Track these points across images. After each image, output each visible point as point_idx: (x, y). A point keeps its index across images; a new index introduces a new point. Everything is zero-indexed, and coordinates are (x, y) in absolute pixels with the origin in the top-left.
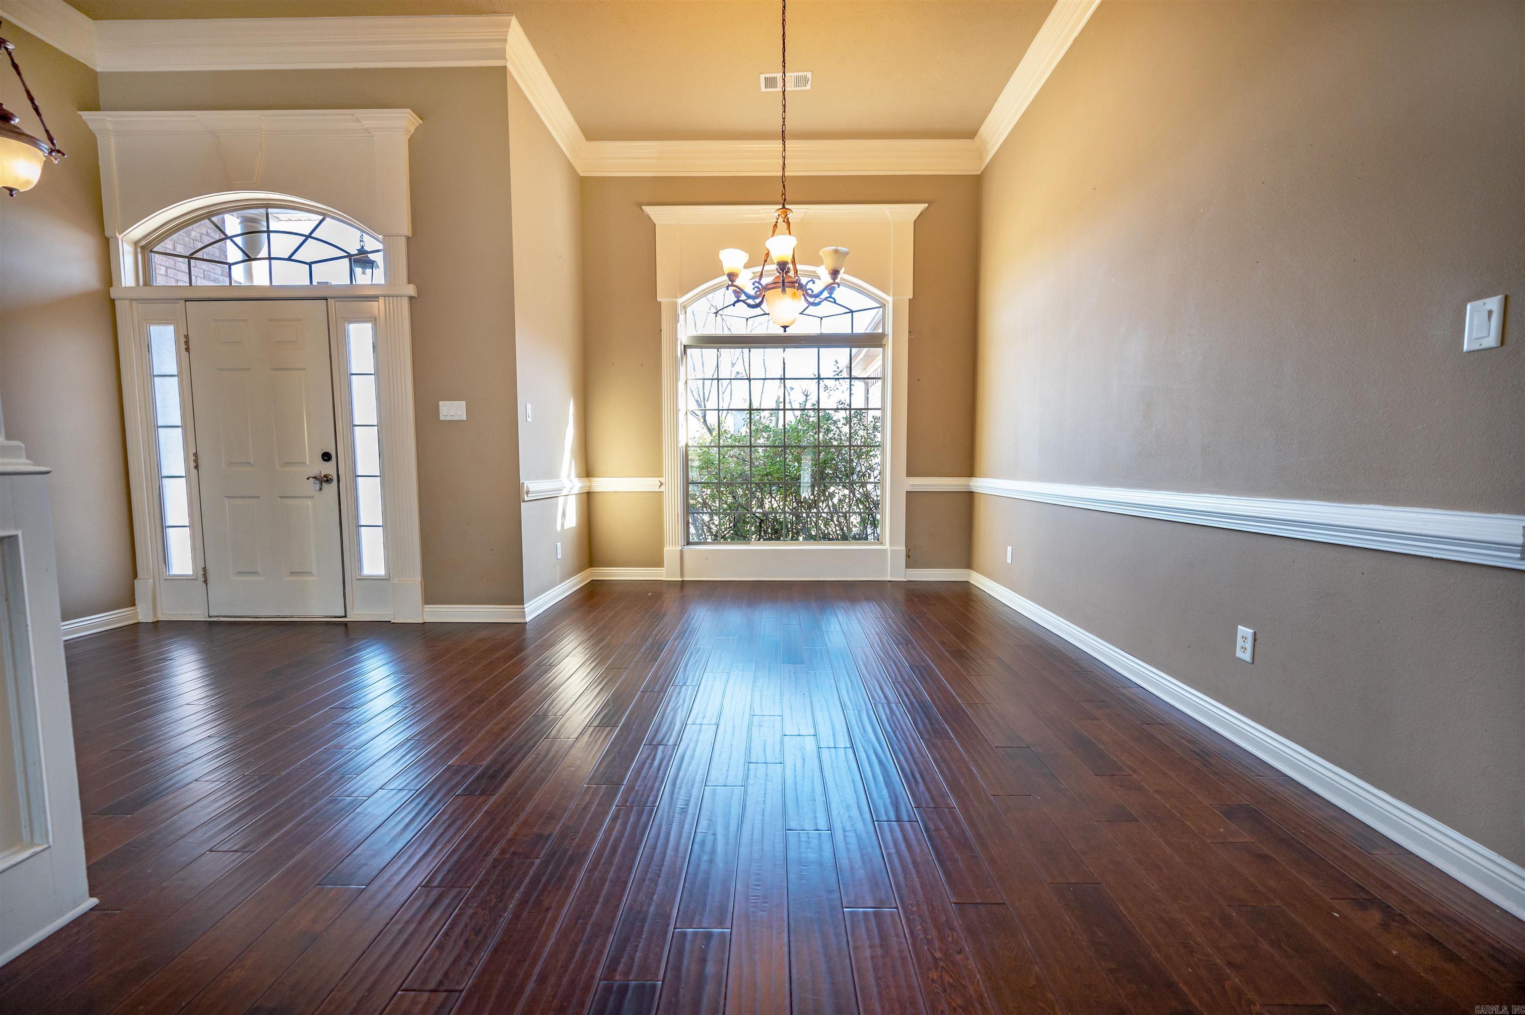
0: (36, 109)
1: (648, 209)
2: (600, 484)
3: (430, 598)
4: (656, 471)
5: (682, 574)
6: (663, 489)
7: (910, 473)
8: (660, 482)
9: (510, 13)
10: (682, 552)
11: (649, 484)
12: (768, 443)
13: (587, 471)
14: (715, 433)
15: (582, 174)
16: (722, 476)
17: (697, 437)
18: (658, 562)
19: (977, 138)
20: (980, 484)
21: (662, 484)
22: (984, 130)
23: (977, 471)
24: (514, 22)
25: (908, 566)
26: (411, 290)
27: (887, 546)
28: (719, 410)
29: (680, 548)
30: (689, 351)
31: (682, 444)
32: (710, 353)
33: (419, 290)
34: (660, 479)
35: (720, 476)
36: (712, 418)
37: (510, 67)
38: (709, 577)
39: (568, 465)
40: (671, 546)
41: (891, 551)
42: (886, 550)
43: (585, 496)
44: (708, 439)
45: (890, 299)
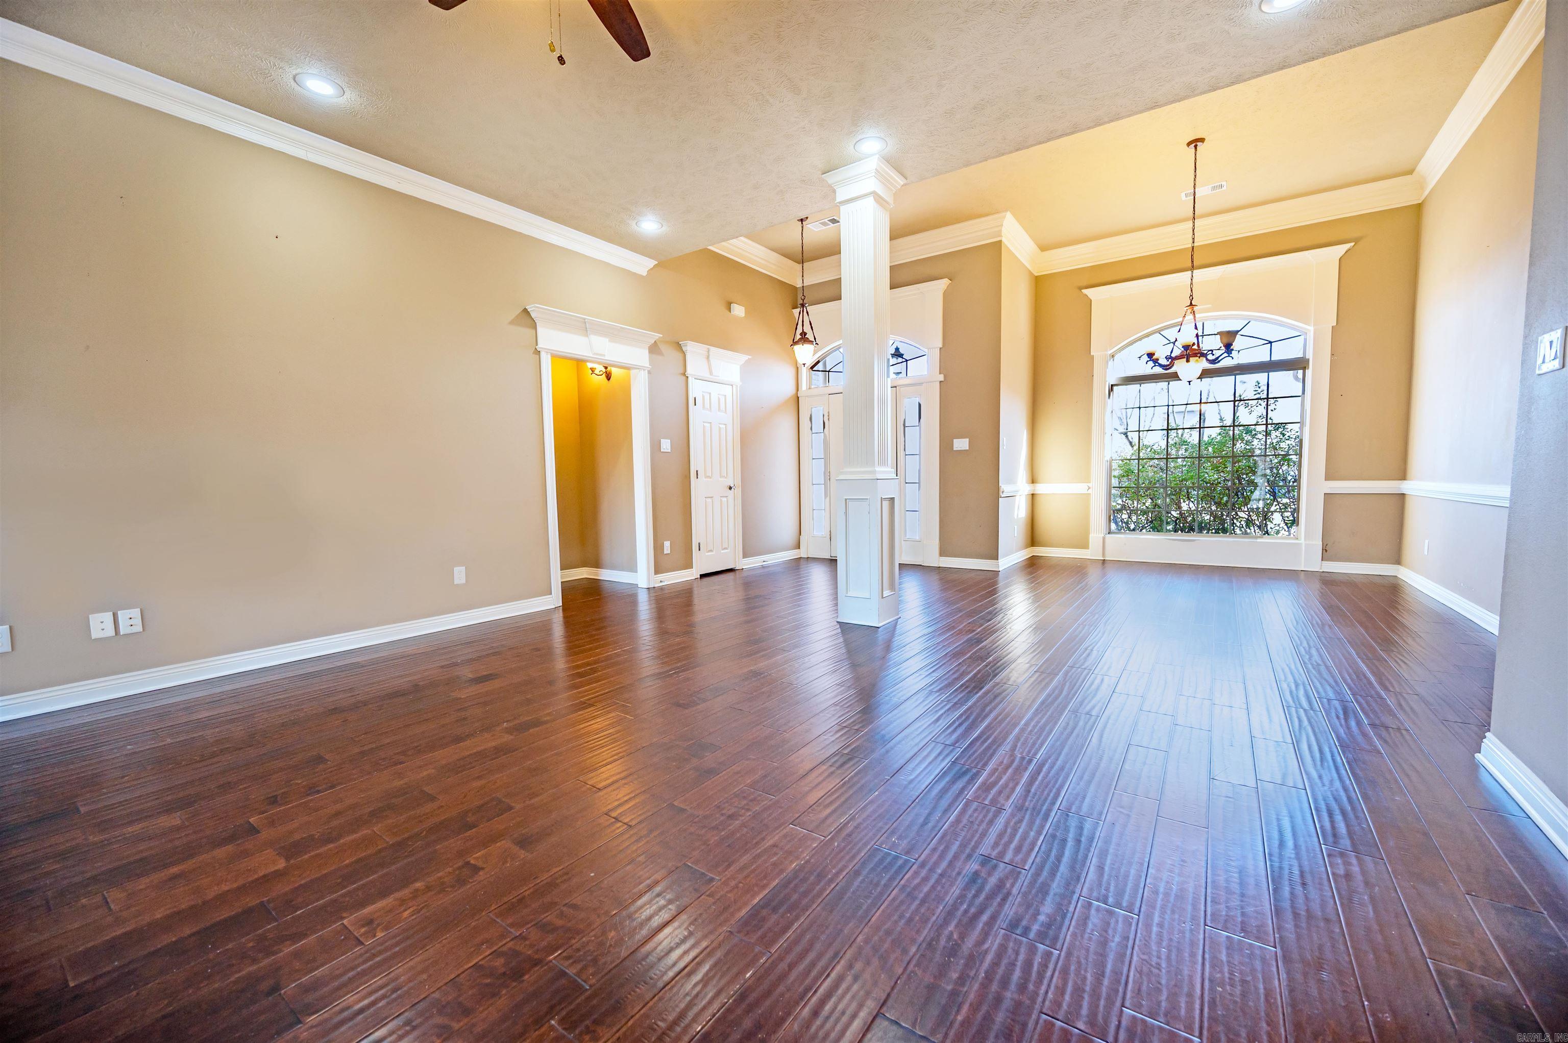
0: (811, 324)
1: (1085, 291)
2: (1040, 489)
3: (943, 553)
4: (1086, 479)
5: (1104, 555)
6: (1090, 491)
7: (1329, 477)
9: (1006, 211)
10: (1104, 539)
11: (1080, 488)
12: (1187, 454)
13: (1033, 481)
14: (1136, 447)
15: (1036, 274)
16: (1141, 482)
17: (1119, 451)
18: (1085, 545)
19: (1415, 173)
20: (1412, 487)
21: (1089, 488)
22: (1422, 167)
23: (1409, 475)
24: (1009, 215)
25: (1324, 559)
26: (941, 378)
27: (1302, 541)
28: (1139, 431)
29: (1103, 536)
30: (1115, 388)
31: (1108, 458)
32: (1135, 388)
33: (945, 377)
34: (1089, 484)
35: (1138, 482)
36: (1134, 437)
37: (1004, 240)
38: (1127, 558)
39: (1022, 474)
40: (1095, 535)
41: (1305, 544)
42: (1300, 544)
43: (1031, 496)
44: (1128, 452)
45: (1311, 328)
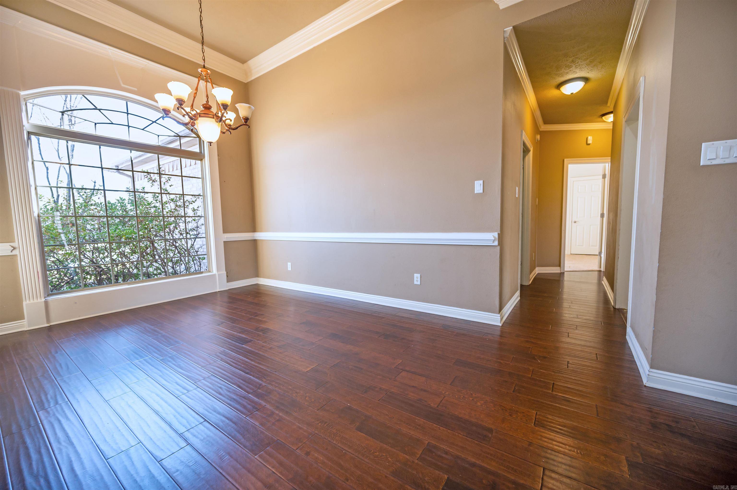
4: (8, 239)
5: (48, 320)
6: (14, 253)
7: (225, 231)
8: (12, 247)
10: (46, 303)
18: (16, 316)
19: (245, 64)
20: (259, 236)
21: (14, 248)
23: (257, 229)
25: (228, 281)
27: (215, 273)
29: (43, 300)
30: (33, 137)
31: (36, 214)
34: (12, 244)
38: (79, 317)
40: (27, 301)
41: (219, 275)
42: (214, 275)
